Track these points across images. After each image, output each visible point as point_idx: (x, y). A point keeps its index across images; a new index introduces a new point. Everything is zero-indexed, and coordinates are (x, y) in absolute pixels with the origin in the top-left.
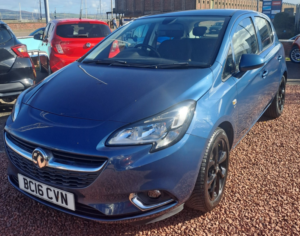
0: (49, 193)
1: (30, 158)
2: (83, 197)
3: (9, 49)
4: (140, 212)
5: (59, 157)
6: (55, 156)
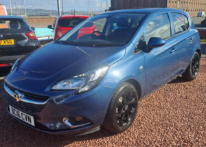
0: (22, 116)
1: (13, 96)
2: (40, 119)
3: (24, 34)
4: (69, 129)
5: (28, 96)
6: (25, 95)
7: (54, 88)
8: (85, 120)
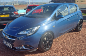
0: (8, 44)
6: (9, 36)
7: (19, 34)
8: (30, 46)
